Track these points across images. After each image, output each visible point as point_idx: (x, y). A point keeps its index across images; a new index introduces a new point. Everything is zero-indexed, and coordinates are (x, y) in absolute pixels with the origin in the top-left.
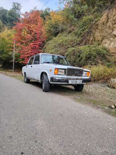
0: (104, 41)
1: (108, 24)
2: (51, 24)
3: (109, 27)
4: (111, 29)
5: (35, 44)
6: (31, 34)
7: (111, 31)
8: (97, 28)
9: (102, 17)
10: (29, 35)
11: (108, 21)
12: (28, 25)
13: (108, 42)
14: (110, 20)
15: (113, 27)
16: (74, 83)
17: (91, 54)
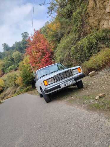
0: (101, 24)
1: (98, 7)
2: (51, 35)
3: (100, 8)
4: (102, 9)
5: (46, 58)
6: (40, 52)
7: (103, 11)
8: (89, 16)
9: (89, 4)
10: (39, 54)
11: (96, 4)
12: (35, 46)
13: (105, 22)
14: (98, 1)
15: (103, 6)
16: (66, 85)
17: (92, 44)
